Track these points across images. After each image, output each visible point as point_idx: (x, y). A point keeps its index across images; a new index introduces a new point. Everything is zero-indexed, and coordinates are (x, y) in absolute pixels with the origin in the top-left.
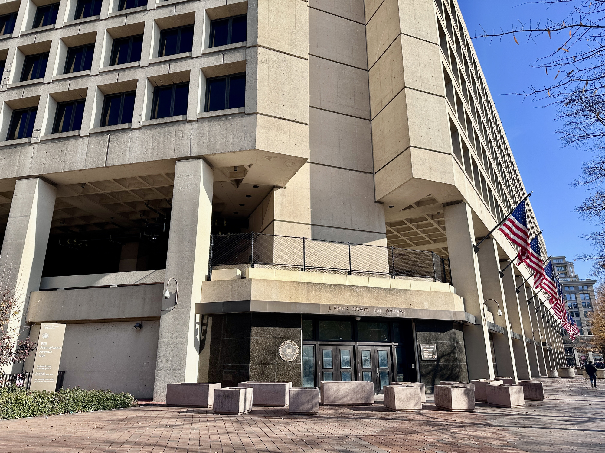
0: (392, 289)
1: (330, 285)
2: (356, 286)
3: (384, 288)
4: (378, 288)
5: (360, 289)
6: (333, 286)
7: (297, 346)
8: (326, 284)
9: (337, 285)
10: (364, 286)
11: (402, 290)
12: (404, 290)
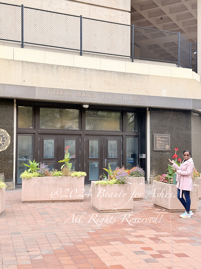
0: (128, 73)
1: (52, 66)
2: (85, 69)
3: (118, 72)
4: (111, 72)
5: (88, 72)
6: (55, 67)
7: (8, 135)
8: (47, 64)
9: (60, 66)
10: (94, 69)
11: (138, 74)
12: (141, 75)
